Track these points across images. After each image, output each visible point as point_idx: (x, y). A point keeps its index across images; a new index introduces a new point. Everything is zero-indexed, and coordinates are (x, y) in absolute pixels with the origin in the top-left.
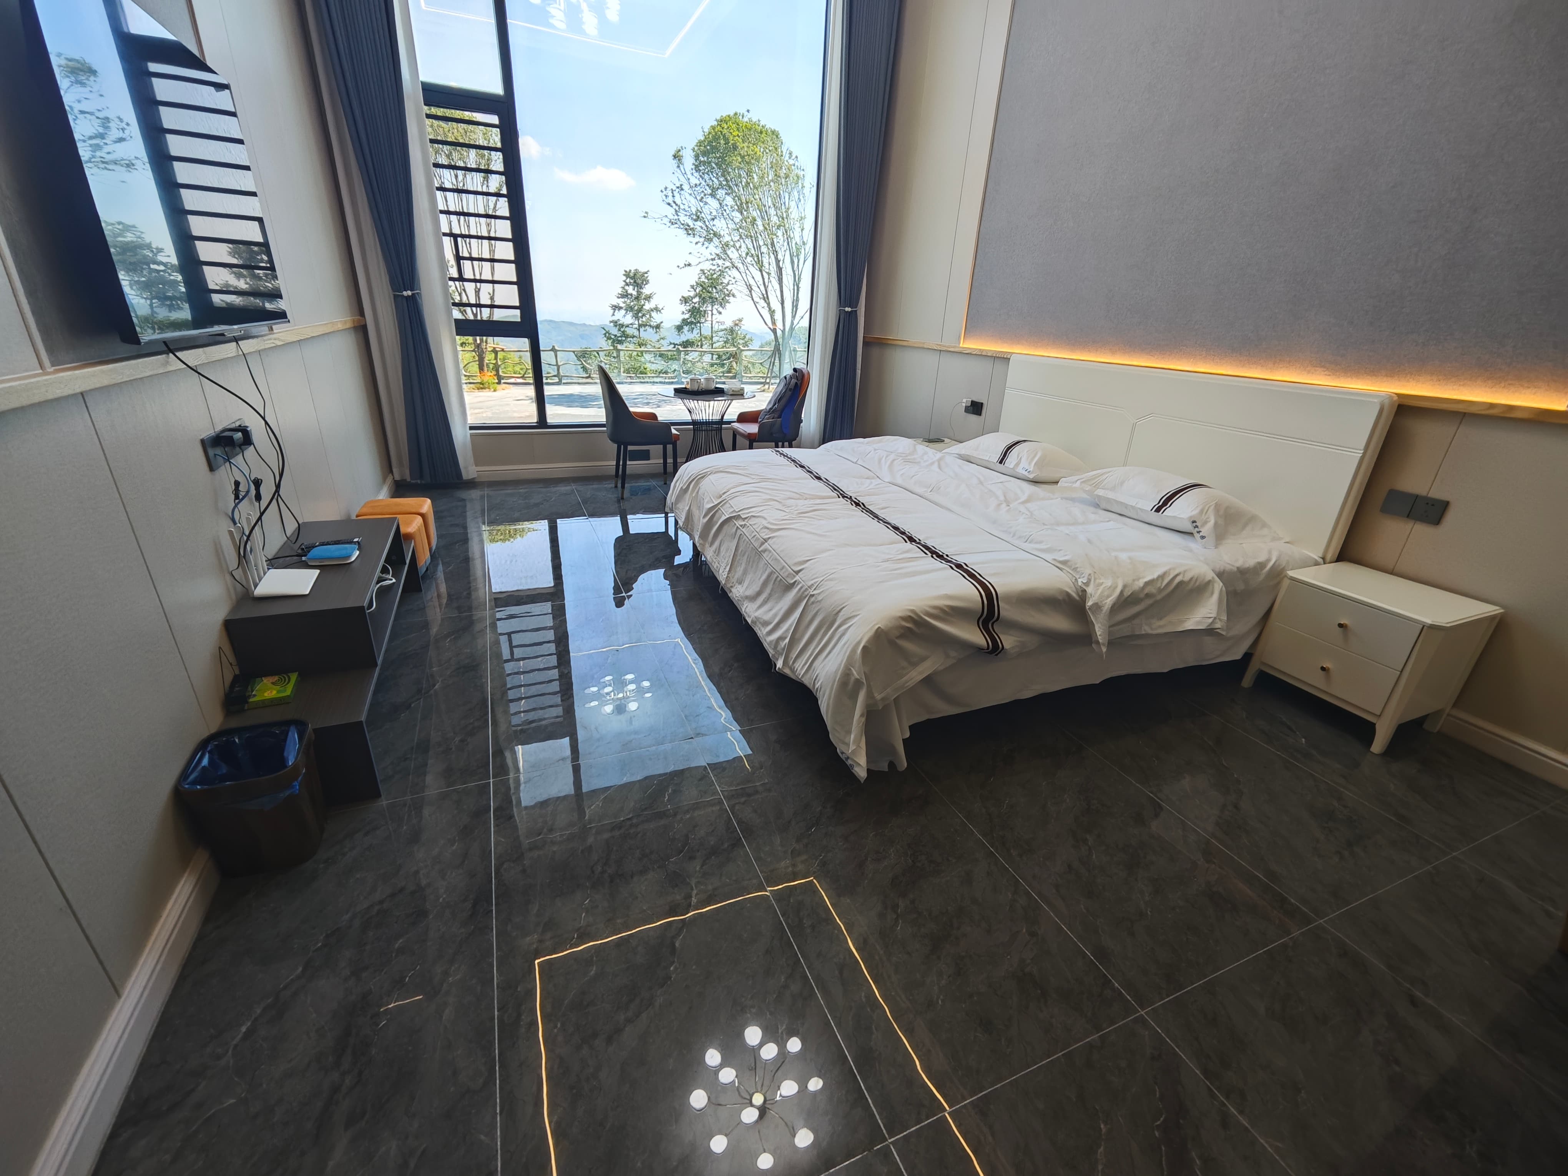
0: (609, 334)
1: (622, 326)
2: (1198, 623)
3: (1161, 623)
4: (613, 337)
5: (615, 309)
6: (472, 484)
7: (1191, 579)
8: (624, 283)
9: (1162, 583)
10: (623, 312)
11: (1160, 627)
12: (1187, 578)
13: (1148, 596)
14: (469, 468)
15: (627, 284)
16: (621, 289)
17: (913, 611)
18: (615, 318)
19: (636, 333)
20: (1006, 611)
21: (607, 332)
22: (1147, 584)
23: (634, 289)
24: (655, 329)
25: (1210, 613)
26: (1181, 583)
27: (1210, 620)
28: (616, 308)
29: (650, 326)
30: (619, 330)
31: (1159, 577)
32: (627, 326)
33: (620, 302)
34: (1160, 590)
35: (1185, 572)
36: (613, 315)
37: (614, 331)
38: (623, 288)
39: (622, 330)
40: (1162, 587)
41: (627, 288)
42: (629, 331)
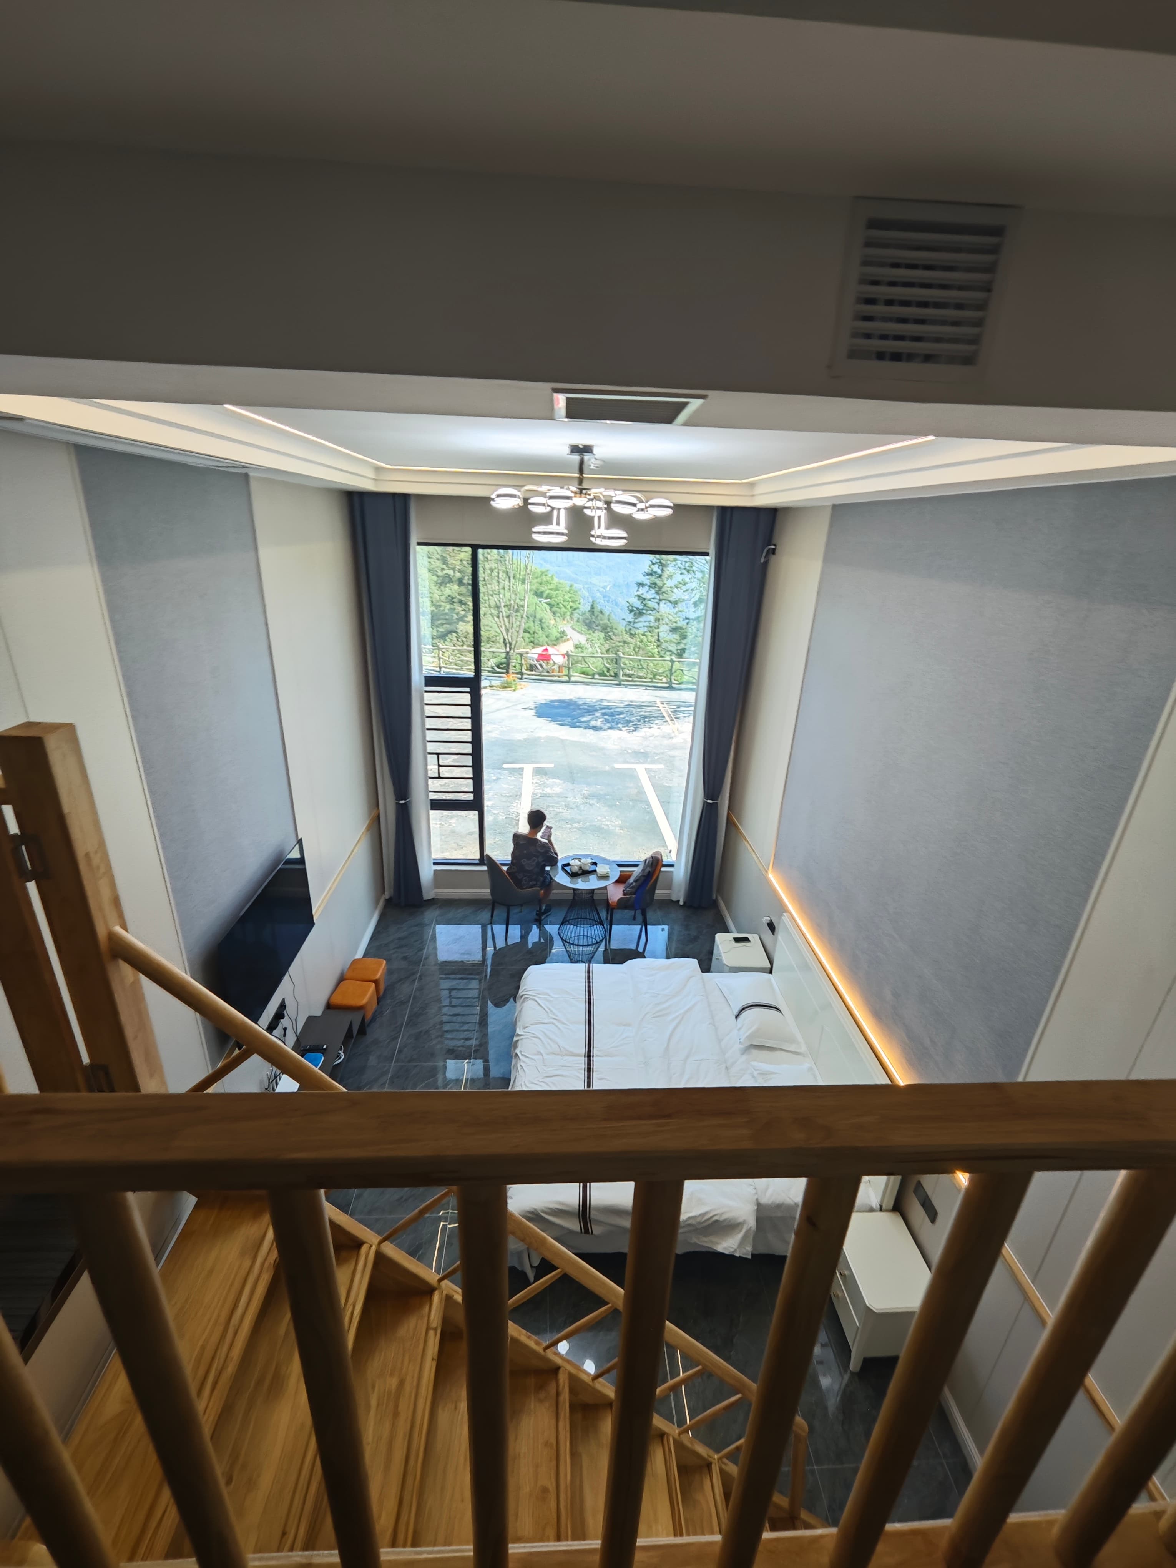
0: (632, 607)
1: (644, 599)
2: (725, 1249)
3: (705, 1239)
4: (635, 609)
5: (639, 586)
6: (432, 902)
7: (725, 1220)
8: (651, 563)
9: (702, 1218)
10: (647, 588)
11: (705, 1241)
12: (722, 1219)
15: (653, 564)
16: (648, 568)
18: (638, 593)
19: (656, 606)
20: (594, 1215)
21: (631, 605)
23: (659, 568)
24: (673, 605)
26: (716, 1221)
27: (732, 1250)
28: (641, 585)
29: (670, 601)
30: (642, 603)
31: (700, 1215)
32: (649, 600)
33: (647, 580)
34: (699, 1223)
35: (722, 1213)
36: (638, 591)
37: (638, 604)
38: (650, 567)
39: (644, 602)
40: (702, 1221)
41: (653, 566)
42: (651, 604)
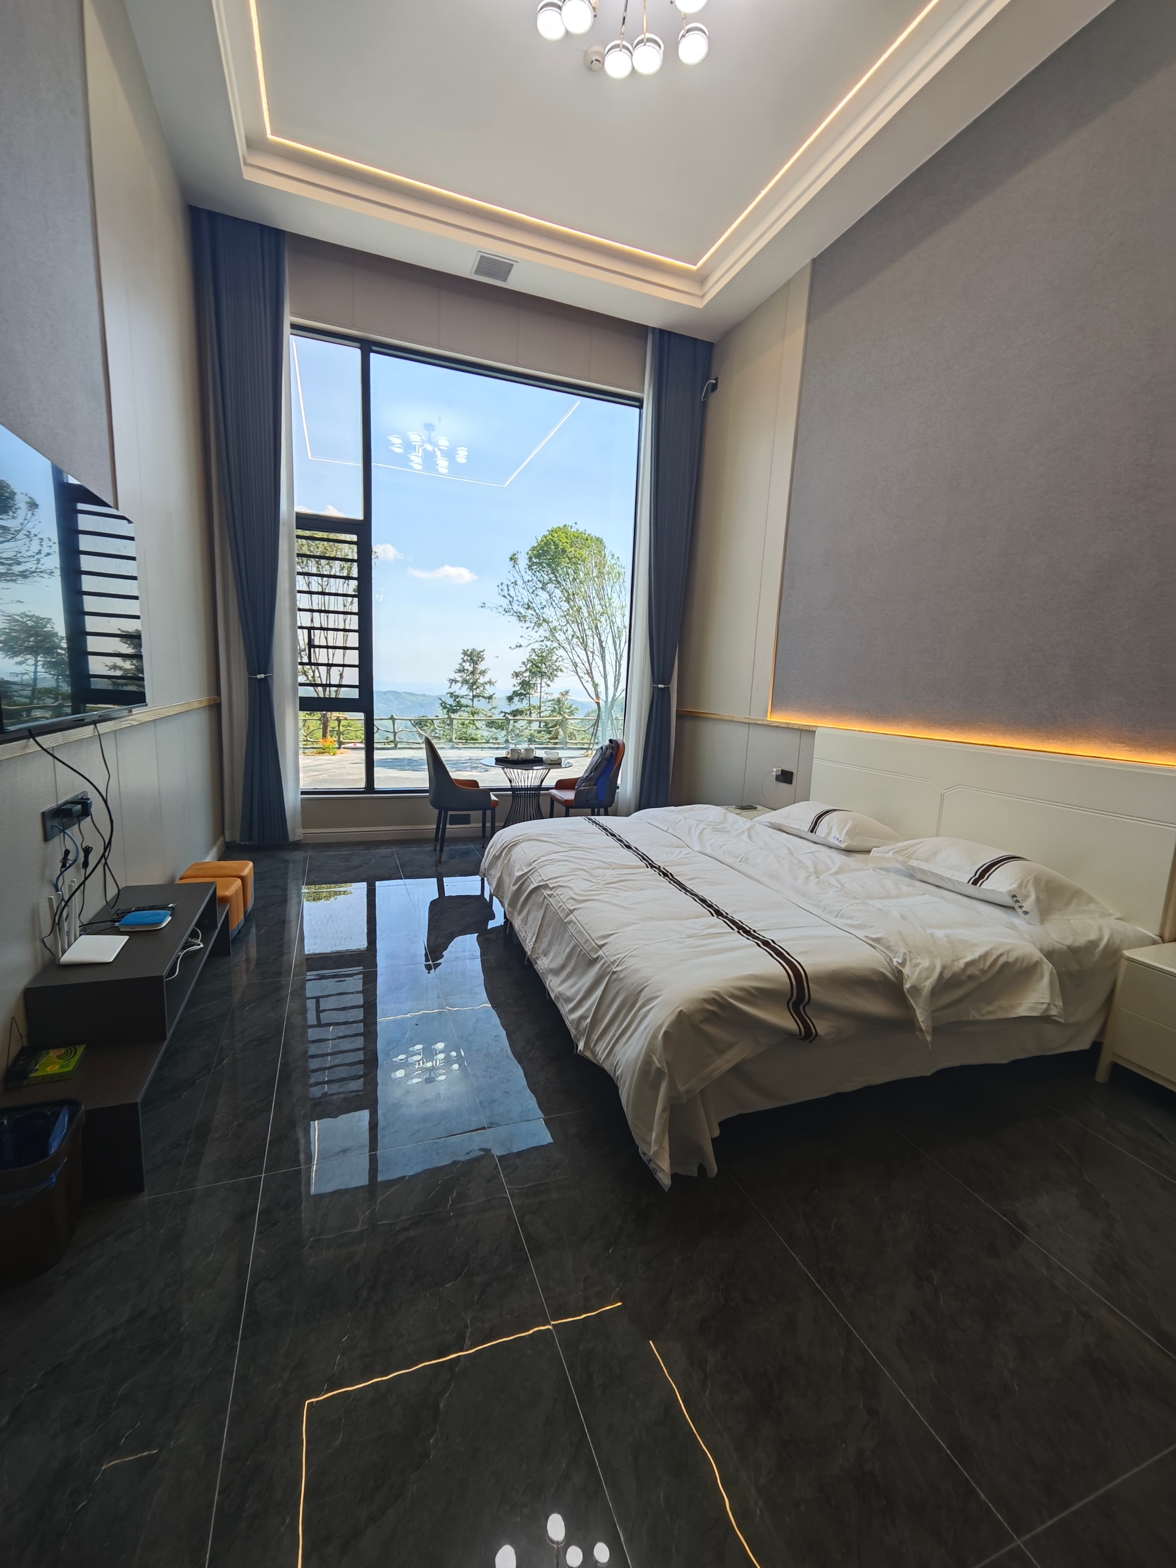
0: (445, 704)
1: (458, 697)
2: (1031, 1009)
3: (990, 1008)
4: (448, 706)
6: (297, 846)
7: (1017, 960)
8: (462, 660)
9: (984, 964)
10: (459, 684)
11: (990, 1013)
12: (1011, 959)
13: (971, 977)
14: (296, 830)
15: (464, 661)
16: (459, 665)
17: (717, 993)
18: (451, 690)
19: (470, 703)
20: (817, 993)
21: (443, 702)
22: (968, 965)
23: (470, 665)
24: (487, 700)
25: (1043, 998)
26: (1006, 964)
27: (1044, 1007)
28: (453, 681)
29: (483, 697)
30: (455, 700)
31: (980, 957)
32: (462, 697)
33: (458, 677)
34: (984, 972)
35: (1009, 951)
36: (450, 687)
37: (450, 701)
38: (461, 664)
39: (457, 700)
40: (986, 968)
41: (464, 664)
42: (463, 701)
